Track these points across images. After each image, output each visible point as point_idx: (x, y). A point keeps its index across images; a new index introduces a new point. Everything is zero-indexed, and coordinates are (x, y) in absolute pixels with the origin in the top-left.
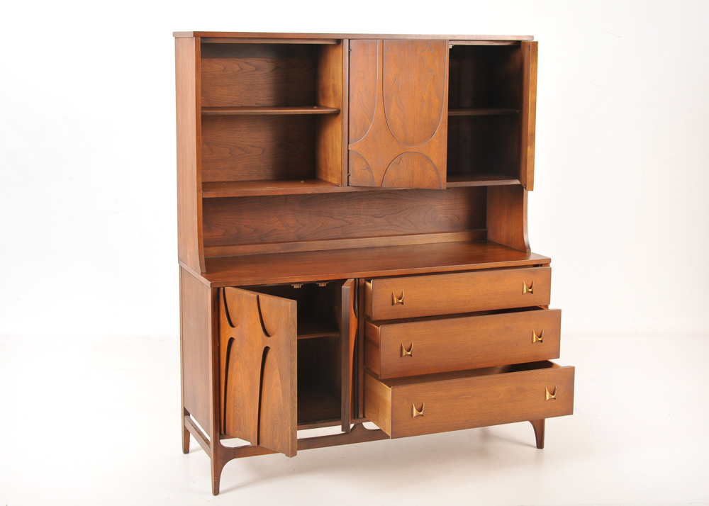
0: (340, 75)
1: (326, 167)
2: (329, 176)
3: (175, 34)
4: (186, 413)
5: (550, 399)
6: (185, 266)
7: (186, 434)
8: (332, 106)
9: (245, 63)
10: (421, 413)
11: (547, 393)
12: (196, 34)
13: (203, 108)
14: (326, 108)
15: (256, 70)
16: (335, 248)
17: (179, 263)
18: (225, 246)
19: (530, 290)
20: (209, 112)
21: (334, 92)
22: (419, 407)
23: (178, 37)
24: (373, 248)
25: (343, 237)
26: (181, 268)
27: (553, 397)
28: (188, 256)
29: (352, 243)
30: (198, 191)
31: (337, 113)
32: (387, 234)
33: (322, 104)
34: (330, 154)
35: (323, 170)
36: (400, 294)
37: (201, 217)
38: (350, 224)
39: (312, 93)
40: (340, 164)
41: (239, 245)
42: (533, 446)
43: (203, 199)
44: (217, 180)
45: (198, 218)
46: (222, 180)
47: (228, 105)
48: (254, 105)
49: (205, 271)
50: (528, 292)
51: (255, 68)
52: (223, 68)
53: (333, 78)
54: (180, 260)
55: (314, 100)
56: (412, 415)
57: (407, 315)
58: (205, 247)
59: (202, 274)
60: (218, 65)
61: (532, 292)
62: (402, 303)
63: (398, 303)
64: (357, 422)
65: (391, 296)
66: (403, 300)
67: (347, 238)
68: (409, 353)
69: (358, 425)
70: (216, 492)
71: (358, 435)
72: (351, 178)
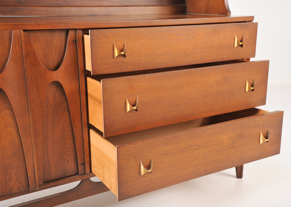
5: (264, 143)
10: (150, 171)
11: (262, 136)
19: (241, 43)
25: (64, 5)
27: (266, 140)
36: (122, 46)
42: (232, 176)
50: (238, 45)
56: (140, 173)
57: (130, 69)
61: (242, 46)
62: (124, 56)
63: (120, 55)
64: (84, 178)
65: (111, 48)
66: (125, 52)
67: (69, 6)
68: (135, 108)
69: (86, 181)
71: (86, 190)
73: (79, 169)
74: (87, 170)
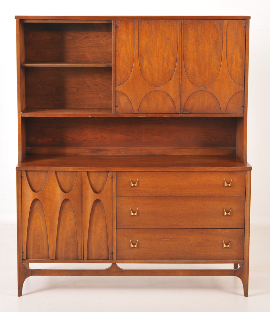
5: (226, 247)
9: (65, 34)
10: (135, 246)
12: (16, 17)
19: (229, 185)
22: (135, 242)
27: (228, 246)
30: (19, 112)
36: (135, 181)
43: (22, 117)
50: (227, 186)
52: (51, 37)
56: (130, 247)
57: (140, 194)
62: (136, 186)
63: (134, 186)
65: (129, 182)
68: (135, 214)
69: (114, 265)
70: (20, 294)
71: (114, 271)
72: (118, 108)
73: (110, 256)
74: (115, 258)
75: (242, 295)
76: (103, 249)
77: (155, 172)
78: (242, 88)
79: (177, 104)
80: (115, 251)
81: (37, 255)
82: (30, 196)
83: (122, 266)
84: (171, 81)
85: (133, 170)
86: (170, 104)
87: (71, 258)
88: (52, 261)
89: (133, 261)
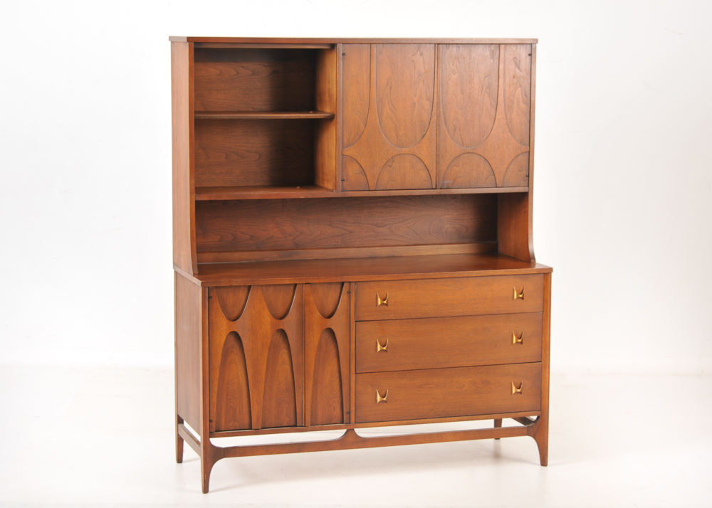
0: (335, 79)
1: (323, 173)
2: (325, 182)
3: (171, 38)
4: (180, 421)
5: (516, 393)
6: (179, 271)
7: (180, 442)
8: (328, 110)
9: (242, 67)
10: (384, 399)
11: (513, 387)
12: (189, 39)
13: (196, 112)
14: (323, 112)
15: (253, 74)
16: (334, 257)
17: (174, 268)
18: (220, 252)
19: (521, 296)
20: (202, 116)
21: (330, 96)
22: (383, 393)
23: (174, 41)
24: (375, 258)
25: (343, 246)
26: (176, 273)
27: (519, 390)
28: (182, 259)
29: (352, 252)
30: (191, 193)
31: (331, 118)
32: (390, 243)
33: (319, 109)
34: (326, 159)
35: (321, 175)
36: (385, 296)
37: (194, 219)
38: (351, 232)
39: (311, 98)
40: (334, 169)
41: (234, 251)
43: (196, 201)
44: (213, 185)
45: (191, 220)
46: (218, 185)
47: (225, 110)
48: (251, 110)
49: (197, 272)
50: (518, 298)
51: (251, 73)
52: (219, 72)
53: (329, 83)
54: (175, 264)
55: (312, 105)
56: (376, 400)
57: (392, 317)
58: (197, 253)
59: (194, 275)
60: (213, 70)
61: (522, 298)
62: (387, 305)
63: (382, 304)
64: (349, 427)
65: (375, 297)
66: (387, 302)
67: (348, 247)
68: (385, 348)
69: (350, 431)
70: (206, 490)
71: (350, 441)
72: (344, 182)
73: (345, 417)
74: (353, 420)
75: (537, 465)
76: (334, 408)
77: (413, 281)
78: (525, 148)
79: (433, 174)
80: (353, 408)
81: (231, 423)
82: (223, 328)
83: (363, 432)
84: (425, 140)
85: (381, 279)
86: (424, 174)
87: (284, 425)
88: (257, 431)
89: (381, 423)
